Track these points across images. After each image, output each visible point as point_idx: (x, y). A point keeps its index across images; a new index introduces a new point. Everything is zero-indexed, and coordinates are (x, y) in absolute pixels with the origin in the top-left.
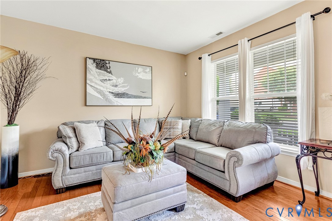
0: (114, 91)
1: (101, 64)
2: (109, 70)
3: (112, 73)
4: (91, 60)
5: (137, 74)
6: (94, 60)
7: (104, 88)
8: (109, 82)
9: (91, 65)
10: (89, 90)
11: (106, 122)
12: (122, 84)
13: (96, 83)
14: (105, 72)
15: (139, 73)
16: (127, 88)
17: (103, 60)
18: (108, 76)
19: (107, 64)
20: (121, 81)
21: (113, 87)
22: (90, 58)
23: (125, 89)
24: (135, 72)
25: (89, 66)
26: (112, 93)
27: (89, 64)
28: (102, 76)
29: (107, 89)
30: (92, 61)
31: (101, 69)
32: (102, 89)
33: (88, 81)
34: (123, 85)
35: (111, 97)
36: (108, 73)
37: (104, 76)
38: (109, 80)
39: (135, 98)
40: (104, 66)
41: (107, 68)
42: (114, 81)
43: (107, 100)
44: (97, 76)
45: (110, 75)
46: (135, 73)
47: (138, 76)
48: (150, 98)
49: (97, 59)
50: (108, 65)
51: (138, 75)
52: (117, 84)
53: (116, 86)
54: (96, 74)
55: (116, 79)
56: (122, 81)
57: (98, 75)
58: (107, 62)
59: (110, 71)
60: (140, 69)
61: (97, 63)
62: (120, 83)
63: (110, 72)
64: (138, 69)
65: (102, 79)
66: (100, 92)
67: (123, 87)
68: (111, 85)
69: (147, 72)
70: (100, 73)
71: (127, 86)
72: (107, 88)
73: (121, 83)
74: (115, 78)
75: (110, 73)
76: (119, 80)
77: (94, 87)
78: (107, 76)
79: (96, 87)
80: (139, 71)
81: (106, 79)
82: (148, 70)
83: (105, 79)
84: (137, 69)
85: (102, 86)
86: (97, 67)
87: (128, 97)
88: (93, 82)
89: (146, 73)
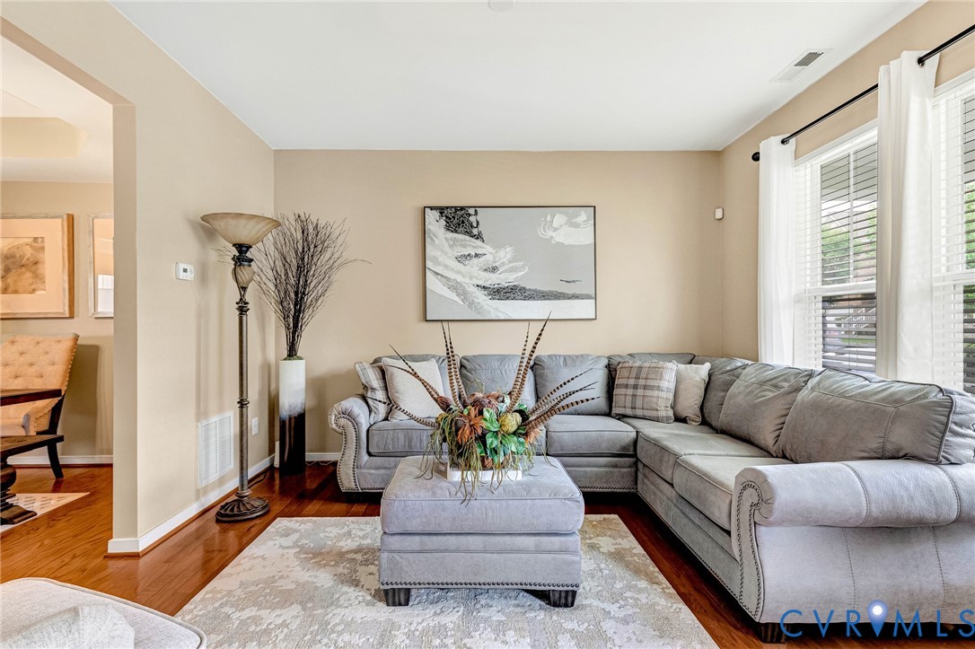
0: (490, 282)
1: (458, 219)
2: (475, 231)
3: (484, 236)
4: (434, 212)
5: (550, 233)
6: (441, 210)
7: (464, 276)
8: (475, 260)
9: (435, 224)
10: (432, 280)
11: (464, 361)
12: (510, 262)
13: (446, 267)
14: (467, 238)
15: (556, 230)
16: (522, 273)
17: (462, 208)
18: (474, 247)
19: (470, 215)
20: (505, 254)
21: (485, 273)
22: (432, 208)
23: (516, 275)
24: (544, 228)
25: (430, 226)
26: (484, 287)
27: (430, 223)
28: (460, 249)
29: (471, 279)
30: (436, 214)
31: (456, 232)
32: (459, 278)
33: (429, 264)
34: (511, 265)
35: (482, 297)
36: (473, 240)
37: (465, 246)
38: (476, 255)
39: (545, 299)
40: (463, 222)
41: (472, 226)
42: (489, 257)
43: (471, 304)
44: (447, 249)
45: (478, 242)
46: (545, 231)
47: (552, 237)
48: (587, 297)
49: (447, 208)
50: (472, 219)
51: (554, 234)
52: (497, 264)
53: (494, 269)
54: (446, 244)
55: (494, 251)
56: (509, 256)
57: (451, 246)
58: (472, 211)
59: (480, 233)
60: (559, 218)
61: (447, 217)
62: (505, 260)
63: (479, 237)
64: (553, 217)
65: (460, 254)
66: (456, 287)
67: (512, 270)
68: (480, 269)
69: (580, 225)
70: (455, 240)
71: (523, 266)
72: (472, 275)
73: (507, 262)
74: (491, 250)
75: (477, 238)
76: (502, 254)
77: (442, 276)
78: (472, 246)
79: (445, 274)
80: (555, 224)
81: (469, 255)
82: (584, 216)
83: (466, 253)
84: (549, 218)
85: (459, 272)
86: (448, 228)
87: (525, 297)
88: (439, 264)
89: (577, 226)
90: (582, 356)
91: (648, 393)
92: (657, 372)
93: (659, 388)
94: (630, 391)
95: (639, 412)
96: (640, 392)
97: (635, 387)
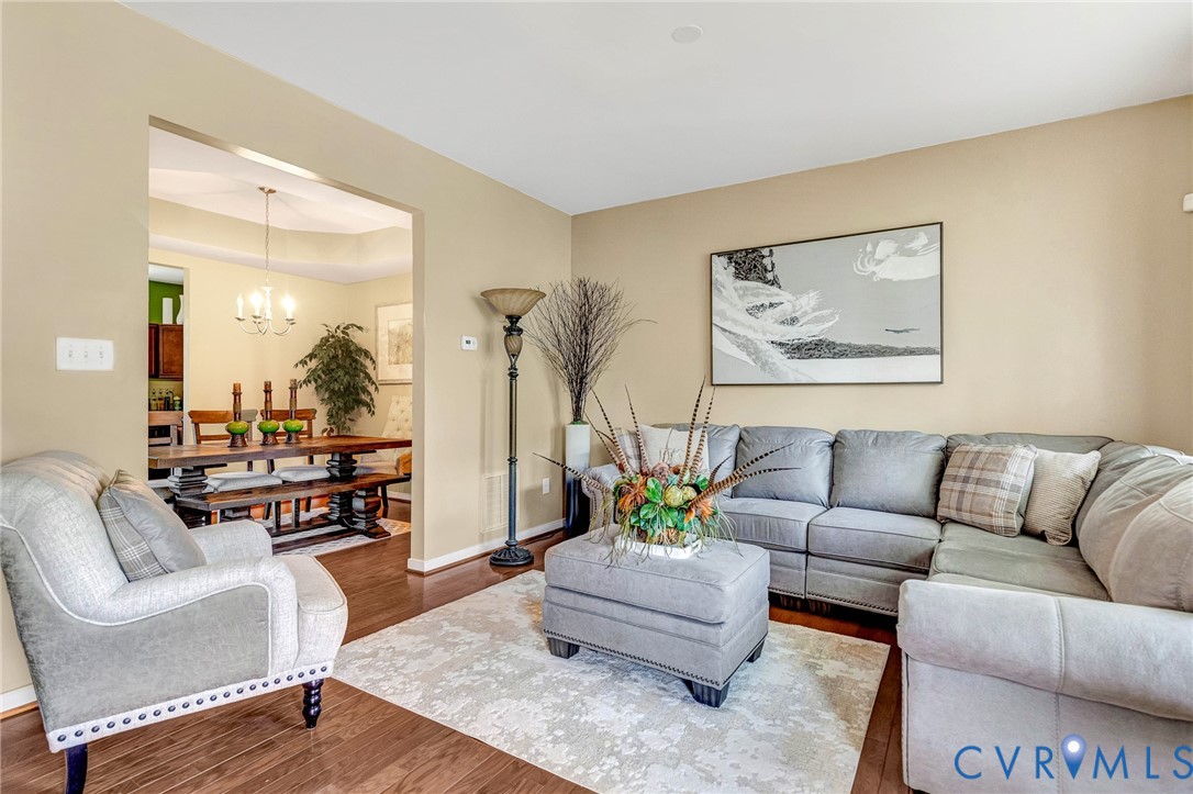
0: (788, 338)
1: (749, 264)
2: (770, 276)
3: (781, 282)
4: (722, 258)
5: (871, 268)
6: (730, 255)
7: (756, 331)
8: (770, 312)
9: (723, 272)
10: (720, 340)
11: (744, 433)
12: (814, 310)
13: (735, 321)
14: (760, 284)
15: (880, 262)
16: (831, 324)
17: (754, 250)
18: (768, 295)
19: (763, 257)
20: (808, 301)
21: (782, 327)
22: (719, 254)
23: (823, 327)
24: (862, 263)
25: (717, 276)
26: (780, 344)
27: (717, 272)
28: (751, 298)
29: (764, 334)
30: (724, 260)
31: (747, 279)
32: (751, 335)
33: (716, 320)
34: (816, 314)
35: (777, 357)
36: (767, 286)
37: (757, 295)
38: (771, 305)
39: (863, 357)
40: (755, 266)
41: (766, 270)
42: (787, 307)
43: (764, 365)
44: (736, 300)
45: (774, 289)
46: (863, 266)
47: (874, 273)
48: (928, 351)
49: (737, 251)
50: (766, 261)
51: (876, 269)
52: (797, 314)
53: (794, 321)
54: (735, 294)
55: (793, 298)
56: (813, 303)
57: (740, 297)
58: (765, 252)
59: (775, 277)
60: (885, 246)
61: (736, 263)
62: (807, 308)
63: (774, 282)
64: (875, 246)
65: (751, 305)
66: (746, 345)
67: (817, 320)
68: (776, 321)
69: (917, 251)
70: (746, 288)
71: (832, 315)
72: (767, 329)
73: (810, 311)
74: (790, 297)
75: (773, 284)
76: (803, 300)
77: (730, 332)
78: (764, 293)
79: (734, 331)
80: (879, 255)
81: (762, 305)
82: (922, 238)
83: (759, 304)
84: (869, 248)
85: (750, 327)
86: (737, 276)
87: (835, 354)
88: (727, 319)
89: (912, 253)
90: (904, 433)
91: (982, 490)
92: (999, 461)
93: (998, 484)
94: (958, 486)
95: (966, 517)
96: (970, 487)
97: (966, 480)
